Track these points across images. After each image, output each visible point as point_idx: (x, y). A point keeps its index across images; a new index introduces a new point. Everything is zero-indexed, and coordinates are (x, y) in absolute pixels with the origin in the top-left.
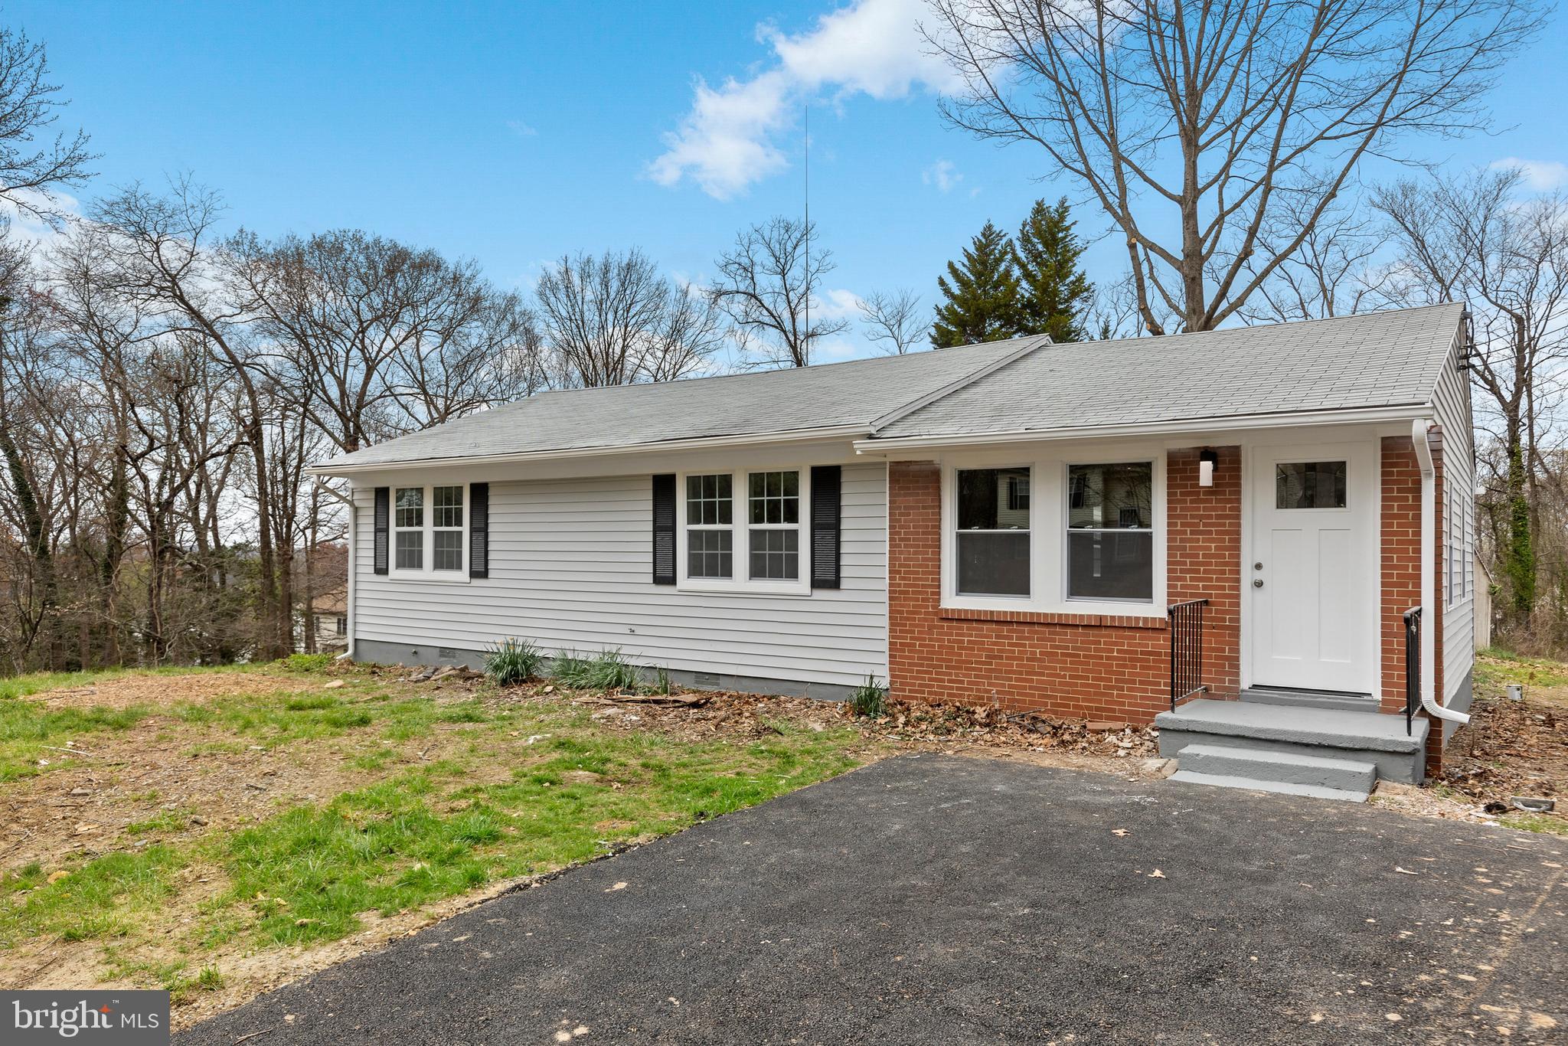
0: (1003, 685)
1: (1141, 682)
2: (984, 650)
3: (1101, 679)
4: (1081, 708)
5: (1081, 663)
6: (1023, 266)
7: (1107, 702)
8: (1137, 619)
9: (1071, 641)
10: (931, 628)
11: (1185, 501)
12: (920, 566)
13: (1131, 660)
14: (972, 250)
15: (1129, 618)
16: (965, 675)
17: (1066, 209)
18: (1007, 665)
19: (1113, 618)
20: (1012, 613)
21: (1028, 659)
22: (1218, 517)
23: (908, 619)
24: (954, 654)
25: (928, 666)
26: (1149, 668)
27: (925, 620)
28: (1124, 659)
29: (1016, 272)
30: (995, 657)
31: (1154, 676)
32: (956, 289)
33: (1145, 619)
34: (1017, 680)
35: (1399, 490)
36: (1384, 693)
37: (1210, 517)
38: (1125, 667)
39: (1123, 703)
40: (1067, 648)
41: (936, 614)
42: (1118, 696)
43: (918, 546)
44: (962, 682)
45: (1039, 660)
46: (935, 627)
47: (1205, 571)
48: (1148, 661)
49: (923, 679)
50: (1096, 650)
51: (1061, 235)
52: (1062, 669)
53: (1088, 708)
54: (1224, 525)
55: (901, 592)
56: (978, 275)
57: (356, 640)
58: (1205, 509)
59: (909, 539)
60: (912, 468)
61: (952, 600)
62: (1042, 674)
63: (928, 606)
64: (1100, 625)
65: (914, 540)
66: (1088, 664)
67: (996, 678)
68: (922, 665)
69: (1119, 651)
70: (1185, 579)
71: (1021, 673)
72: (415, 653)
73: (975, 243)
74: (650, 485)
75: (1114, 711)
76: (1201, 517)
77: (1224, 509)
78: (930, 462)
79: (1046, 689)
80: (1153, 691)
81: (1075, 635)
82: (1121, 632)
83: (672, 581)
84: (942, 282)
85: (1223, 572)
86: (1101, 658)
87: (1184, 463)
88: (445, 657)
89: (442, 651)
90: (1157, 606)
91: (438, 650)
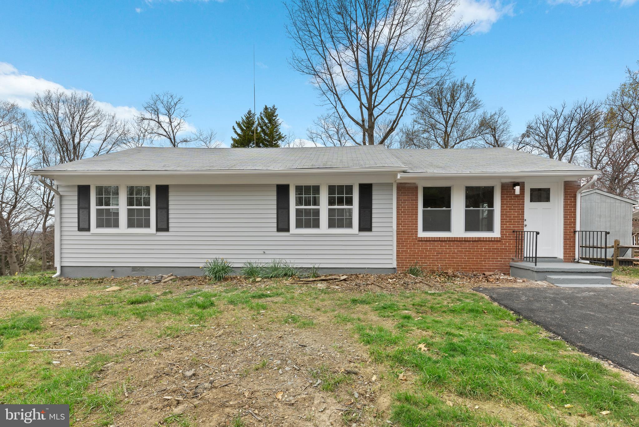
0: (443, 263)
1: (492, 259)
2: (435, 251)
3: (479, 258)
4: (471, 268)
5: (471, 253)
6: (261, 127)
7: (480, 266)
8: (492, 238)
9: (468, 246)
10: (414, 244)
11: (507, 199)
12: (410, 222)
13: (489, 251)
14: (244, 118)
15: (489, 238)
16: (428, 261)
17: (276, 109)
18: (444, 256)
19: (483, 238)
20: (447, 238)
21: (452, 253)
22: (518, 204)
23: (404, 241)
24: (424, 253)
25: (413, 258)
26: (495, 254)
27: (412, 241)
28: (487, 251)
29: (259, 129)
30: (440, 253)
31: (496, 256)
32: (239, 131)
33: (494, 238)
34: (448, 261)
35: (570, 197)
36: (564, 256)
37: (515, 204)
38: (487, 254)
39: (486, 266)
40: (467, 249)
41: (416, 239)
42: (484, 263)
43: (409, 214)
44: (427, 263)
45: (456, 253)
46: (416, 244)
47: (513, 222)
48: (494, 251)
49: (411, 263)
50: (477, 249)
51: (274, 118)
52: (464, 256)
53: (475, 268)
54: (520, 207)
55: (402, 232)
56: (247, 127)
57: (62, 267)
58: (514, 202)
59: (405, 212)
60: (407, 185)
61: (422, 234)
62: (457, 258)
63: (413, 237)
64: (479, 240)
65: (407, 212)
66: (474, 254)
67: (440, 261)
68: (411, 258)
69: (484, 249)
70: (507, 224)
71: (450, 258)
72: (113, 271)
73: (245, 116)
74: (275, 189)
75: (483, 268)
76: (512, 204)
77: (520, 202)
78: (414, 183)
79: (459, 263)
80: (496, 261)
81: (470, 244)
82: (485, 243)
83: (288, 230)
84: (234, 129)
85: (519, 222)
86: (479, 251)
87: (507, 187)
88: (136, 271)
89: (134, 268)
90: (496, 233)
91: (131, 268)
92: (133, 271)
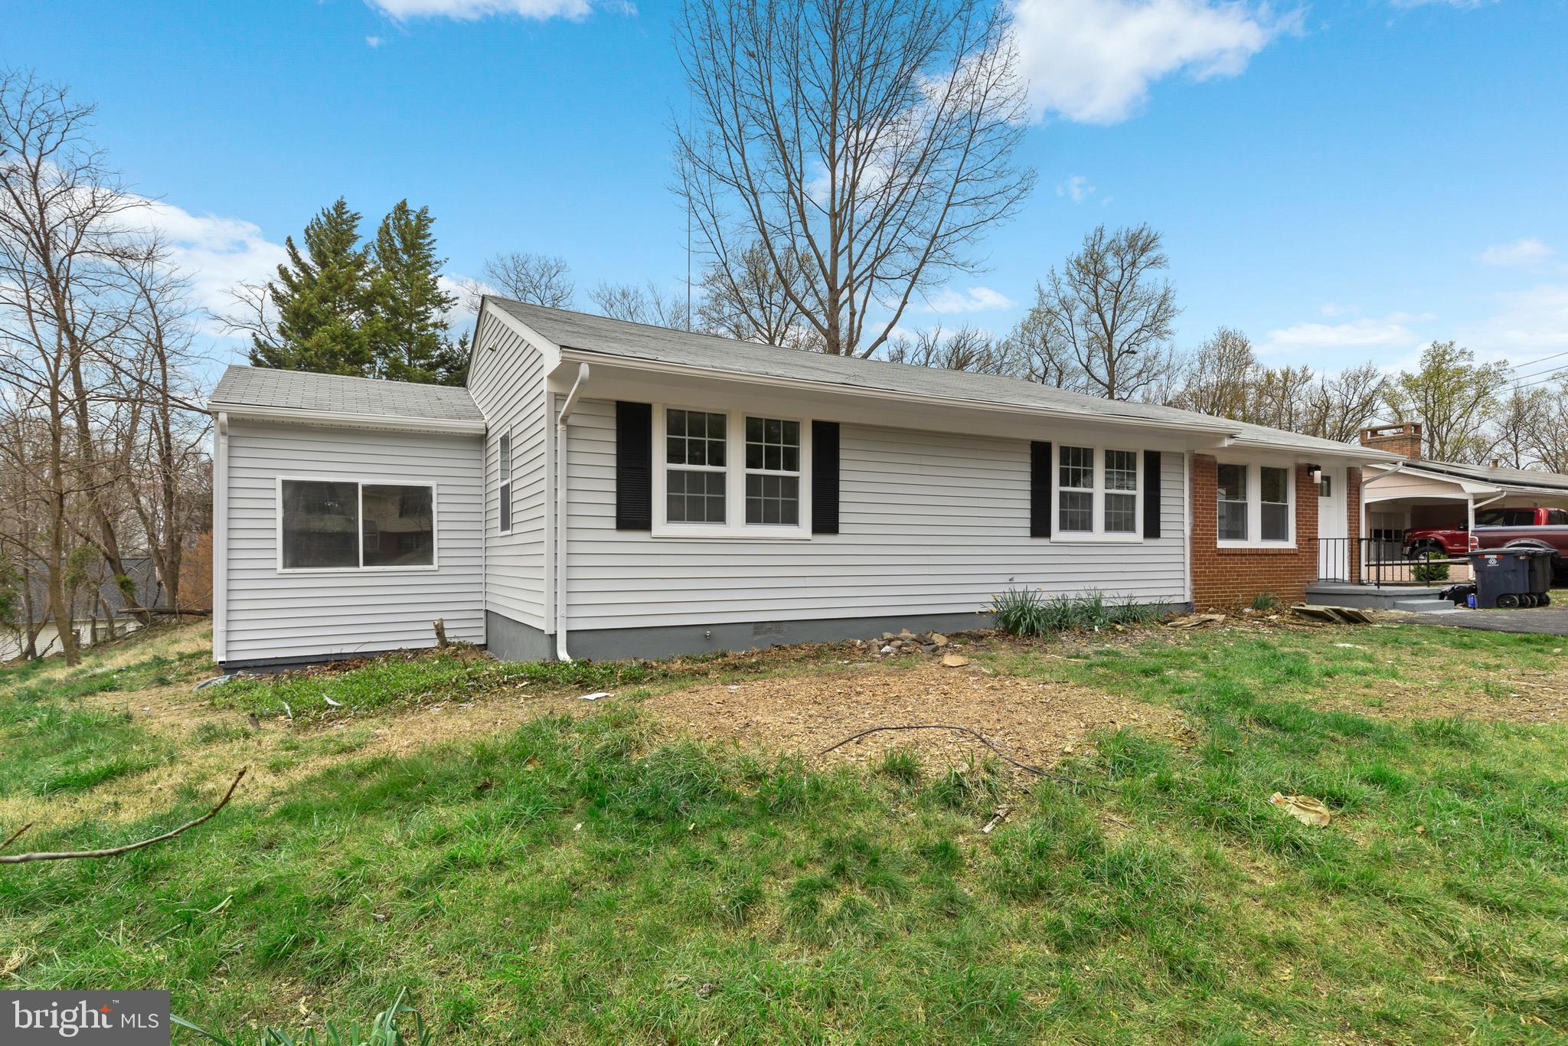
1: (1290, 582)
2: (1236, 572)
3: (1278, 582)
11: (1303, 490)
12: (1209, 522)
13: (1287, 571)
15: (1285, 549)
16: (1228, 588)
18: (1244, 579)
19: (1274, 549)
21: (1253, 575)
23: (1202, 556)
24: (1223, 576)
25: (1212, 584)
26: (1293, 574)
27: (1210, 556)
30: (1240, 575)
31: (1294, 578)
33: (1290, 550)
34: (1248, 587)
35: (1354, 491)
36: (1350, 577)
37: (1311, 498)
40: (1266, 567)
41: (1216, 551)
43: (1208, 509)
44: (1227, 592)
45: (1256, 575)
46: (1215, 560)
47: (1309, 525)
52: (1264, 578)
54: (1315, 502)
55: (1200, 539)
58: (1309, 494)
59: (1204, 505)
60: (1205, 459)
63: (1212, 548)
68: (1209, 584)
69: (1283, 567)
70: (1301, 529)
71: (1250, 583)
74: (1028, 450)
76: (1308, 498)
78: (1213, 457)
80: (1294, 586)
81: (1269, 560)
82: (1280, 557)
85: (1314, 525)
87: (1302, 471)
88: (765, 633)
89: (758, 625)
90: (1291, 544)
91: (752, 626)
92: (755, 634)
